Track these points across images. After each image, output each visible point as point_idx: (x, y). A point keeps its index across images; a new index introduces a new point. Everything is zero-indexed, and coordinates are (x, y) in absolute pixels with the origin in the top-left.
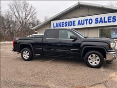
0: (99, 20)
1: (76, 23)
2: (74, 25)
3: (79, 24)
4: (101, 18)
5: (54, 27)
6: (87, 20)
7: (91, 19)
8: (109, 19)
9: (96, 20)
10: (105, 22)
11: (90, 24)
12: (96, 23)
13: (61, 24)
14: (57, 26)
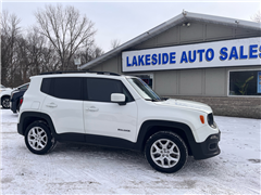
0: (229, 52)
1: (178, 58)
2: (172, 62)
3: (184, 59)
4: (234, 48)
5: (129, 65)
7: (211, 50)
9: (223, 52)
11: (208, 59)
12: (221, 58)
13: (144, 59)
14: (135, 63)
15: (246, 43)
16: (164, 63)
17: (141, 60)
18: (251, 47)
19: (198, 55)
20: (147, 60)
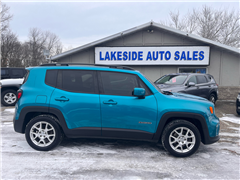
0: (180, 55)
1: (145, 56)
2: (140, 59)
3: (149, 57)
4: (184, 53)
5: (101, 59)
6: (162, 53)
7: (168, 52)
8: (194, 55)
9: (177, 53)
10: (189, 59)
11: (167, 59)
12: (176, 59)
13: (116, 55)
14: (107, 57)
15: (191, 49)
16: (134, 59)
17: (113, 55)
18: (194, 52)
19: (159, 55)
20: (119, 56)
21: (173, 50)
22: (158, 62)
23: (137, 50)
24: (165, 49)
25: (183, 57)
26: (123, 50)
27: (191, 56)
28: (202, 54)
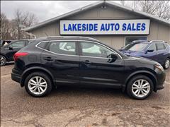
0: (127, 27)
1: (99, 27)
2: (95, 30)
3: (102, 28)
4: (129, 25)
5: (65, 30)
6: (112, 25)
7: (118, 24)
8: (138, 27)
9: (124, 25)
10: (134, 30)
11: (116, 30)
12: (123, 30)
13: (77, 27)
14: (70, 29)
15: (136, 22)
16: (90, 30)
17: (74, 27)
18: (138, 24)
19: (111, 27)
20: (79, 27)
21: (121, 22)
22: (110, 32)
23: (93, 22)
24: (115, 22)
25: (129, 28)
26: (82, 22)
27: (135, 27)
28: (143, 26)
